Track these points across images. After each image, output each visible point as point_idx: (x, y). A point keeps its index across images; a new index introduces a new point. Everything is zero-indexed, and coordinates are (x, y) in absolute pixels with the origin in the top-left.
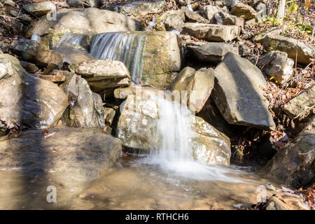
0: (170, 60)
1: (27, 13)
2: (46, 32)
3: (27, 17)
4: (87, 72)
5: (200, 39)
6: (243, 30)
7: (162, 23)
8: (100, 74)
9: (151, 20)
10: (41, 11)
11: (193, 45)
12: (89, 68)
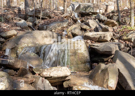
0: (84, 56)
1: (3, 37)
2: (14, 47)
3: (2, 40)
4: (48, 76)
5: (95, 42)
6: (114, 33)
7: (70, 32)
8: (56, 76)
9: (63, 31)
10: (10, 36)
11: (94, 46)
12: (49, 73)
